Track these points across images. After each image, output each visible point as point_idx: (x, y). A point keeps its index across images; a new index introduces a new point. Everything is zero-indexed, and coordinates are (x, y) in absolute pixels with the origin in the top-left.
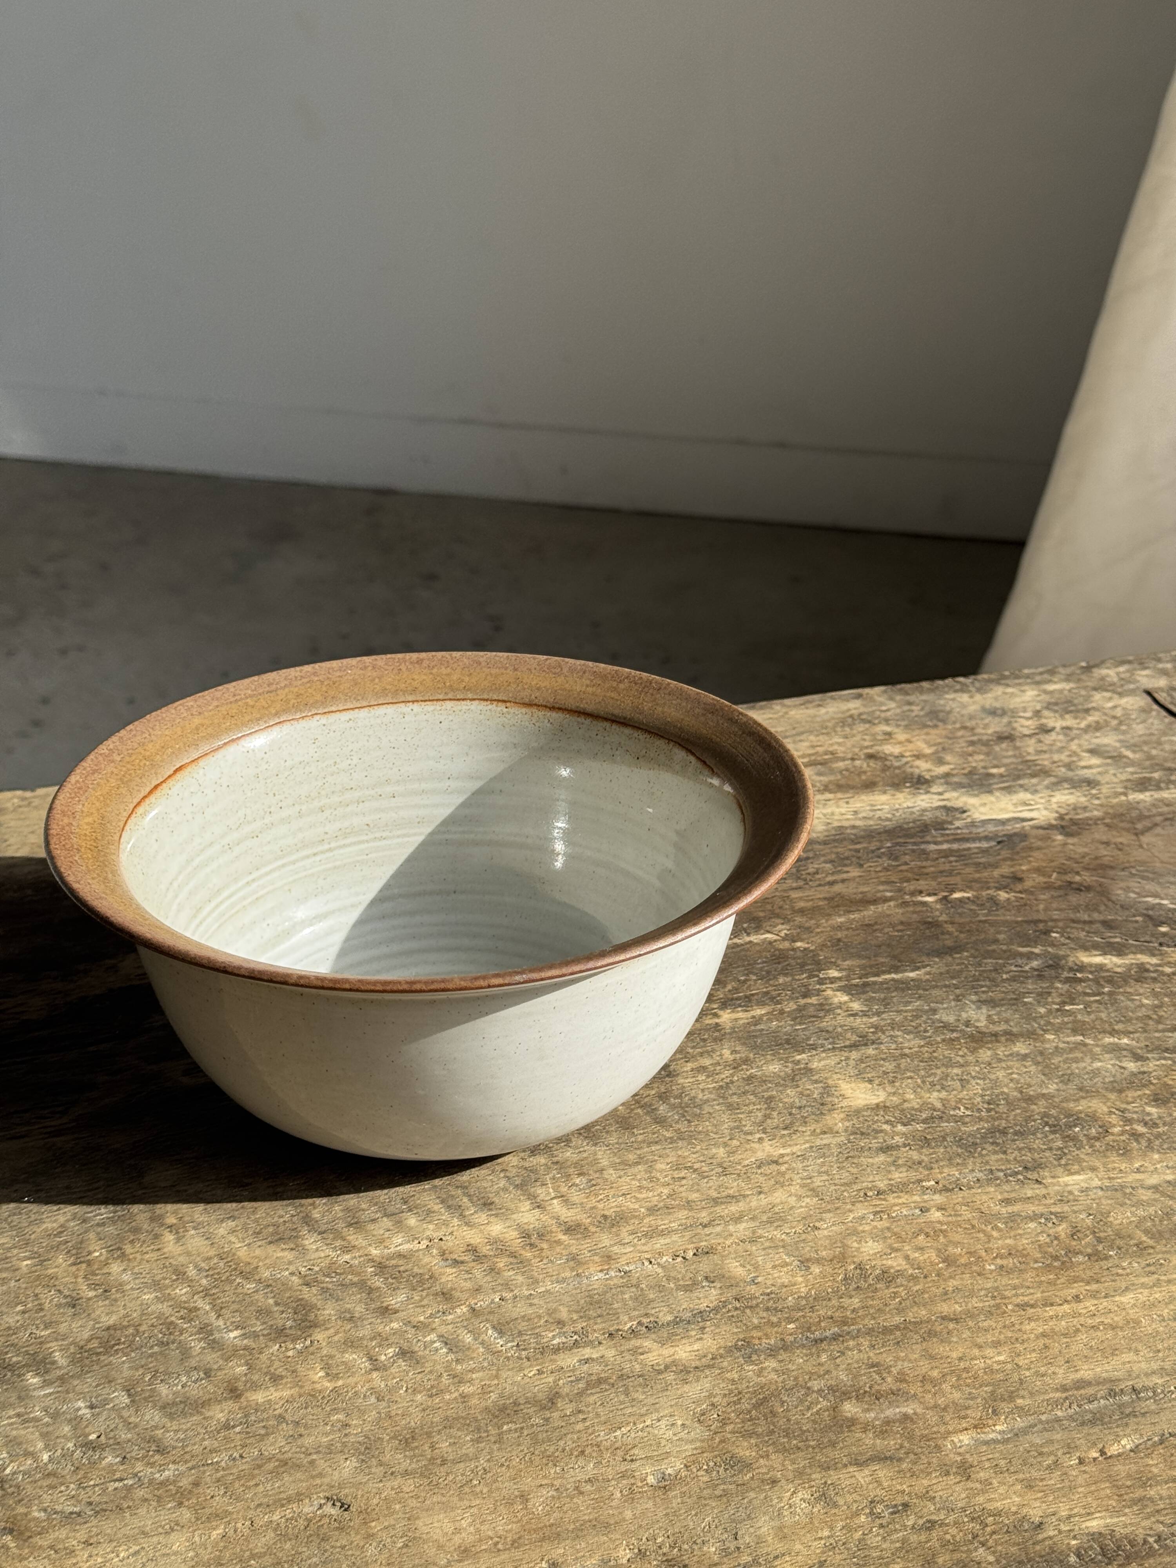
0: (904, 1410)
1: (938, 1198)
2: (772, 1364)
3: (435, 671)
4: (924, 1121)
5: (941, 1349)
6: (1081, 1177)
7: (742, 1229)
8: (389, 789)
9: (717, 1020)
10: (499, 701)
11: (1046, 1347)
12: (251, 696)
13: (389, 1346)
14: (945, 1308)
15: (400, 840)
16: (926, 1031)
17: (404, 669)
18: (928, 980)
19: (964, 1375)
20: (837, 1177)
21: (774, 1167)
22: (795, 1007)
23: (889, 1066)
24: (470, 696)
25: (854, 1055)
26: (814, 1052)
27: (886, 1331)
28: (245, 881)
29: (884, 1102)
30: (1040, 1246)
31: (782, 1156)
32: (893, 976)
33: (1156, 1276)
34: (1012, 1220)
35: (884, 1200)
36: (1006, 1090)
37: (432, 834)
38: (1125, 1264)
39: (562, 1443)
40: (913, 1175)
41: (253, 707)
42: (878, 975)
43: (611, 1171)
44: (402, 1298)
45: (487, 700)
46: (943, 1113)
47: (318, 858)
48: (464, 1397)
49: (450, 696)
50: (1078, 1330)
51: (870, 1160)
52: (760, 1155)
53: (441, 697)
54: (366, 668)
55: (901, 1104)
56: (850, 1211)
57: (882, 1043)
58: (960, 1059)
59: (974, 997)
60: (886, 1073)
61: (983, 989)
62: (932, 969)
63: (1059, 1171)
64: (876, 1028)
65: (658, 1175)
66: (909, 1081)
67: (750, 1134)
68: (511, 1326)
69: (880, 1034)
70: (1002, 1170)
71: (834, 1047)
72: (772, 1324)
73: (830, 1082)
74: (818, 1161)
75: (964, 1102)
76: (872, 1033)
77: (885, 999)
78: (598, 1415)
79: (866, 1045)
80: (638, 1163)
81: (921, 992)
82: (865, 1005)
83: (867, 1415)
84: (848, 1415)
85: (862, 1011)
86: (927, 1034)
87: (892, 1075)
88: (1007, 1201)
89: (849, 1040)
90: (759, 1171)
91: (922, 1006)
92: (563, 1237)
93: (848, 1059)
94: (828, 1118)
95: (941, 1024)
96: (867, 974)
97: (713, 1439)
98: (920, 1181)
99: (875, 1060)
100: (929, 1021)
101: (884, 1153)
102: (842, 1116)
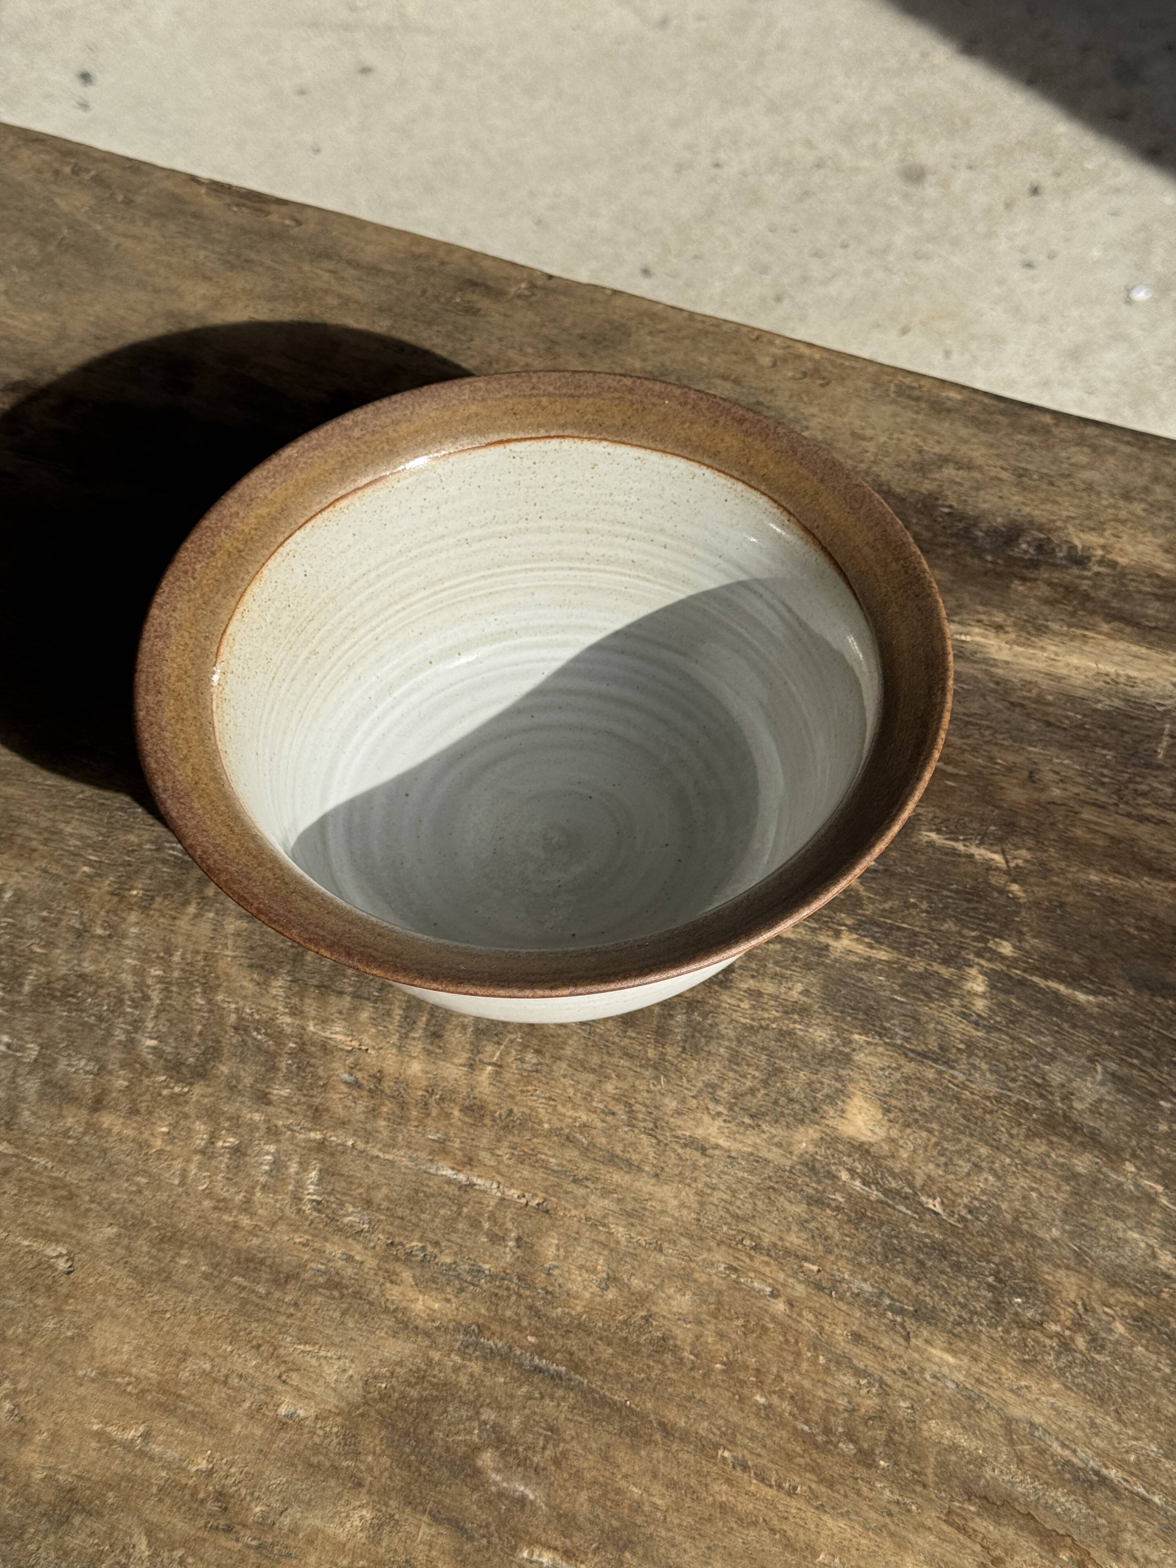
0: (528, 1492)
1: (800, 1290)
2: (476, 1367)
3: (750, 439)
4: (887, 1192)
5: (621, 1455)
6: (951, 1360)
7: (599, 1205)
8: (663, 539)
9: (831, 942)
10: (785, 509)
11: (710, 1519)
12: (550, 395)
13: (235, 1134)
14: (671, 1414)
15: (663, 589)
16: (1014, 1080)
17: (721, 423)
18: (1091, 1016)
19: (611, 1495)
20: (738, 1203)
21: (697, 1155)
22: (922, 970)
23: (926, 1102)
24: (763, 488)
25: (910, 1068)
26: (877, 1039)
27: (603, 1402)
28: (482, 574)
29: (871, 1145)
30: (828, 1409)
31: (717, 1147)
32: (1062, 988)
33: (888, 1520)
34: (842, 1361)
35: (751, 1258)
36: (1004, 1206)
37: (693, 597)
38: (878, 1485)
39: (254, 1325)
40: (808, 1248)
41: (544, 408)
42: (1046, 977)
43: (564, 1065)
44: (285, 1092)
45: (775, 501)
46: (916, 1194)
47: (572, 573)
48: (236, 1226)
49: (745, 478)
50: (755, 1523)
51: (787, 1205)
52: (700, 1132)
53: (736, 474)
54: (685, 403)
55: (885, 1158)
56: (709, 1250)
57: (953, 1068)
58: (1005, 1138)
59: (1113, 1066)
60: (914, 1110)
61: (1135, 1061)
62: (1112, 1003)
63: (941, 1339)
64: (968, 1046)
65: (597, 1095)
66: (924, 1134)
67: (717, 1101)
68: (333, 1179)
69: (964, 1056)
70: (892, 1298)
71: (902, 1046)
72: (518, 1326)
73: (850, 1087)
74: (740, 1174)
75: (949, 1194)
76: (959, 1050)
77: (1020, 1013)
78: (304, 1319)
79: (935, 1061)
80: (593, 1071)
81: (1066, 1026)
82: (990, 1009)
83: (493, 1475)
84: (479, 1463)
85: (979, 1015)
86: (1011, 1085)
87: (916, 1116)
88: (857, 1337)
89: (926, 1044)
90: (680, 1151)
91: (1047, 1044)
92: (456, 1113)
93: (899, 1068)
94: (802, 1129)
95: (1040, 1081)
96: (1038, 969)
97: (358, 1408)
98: (806, 1259)
99: (922, 1087)
100: (1032, 1069)
101: (808, 1204)
102: (816, 1136)
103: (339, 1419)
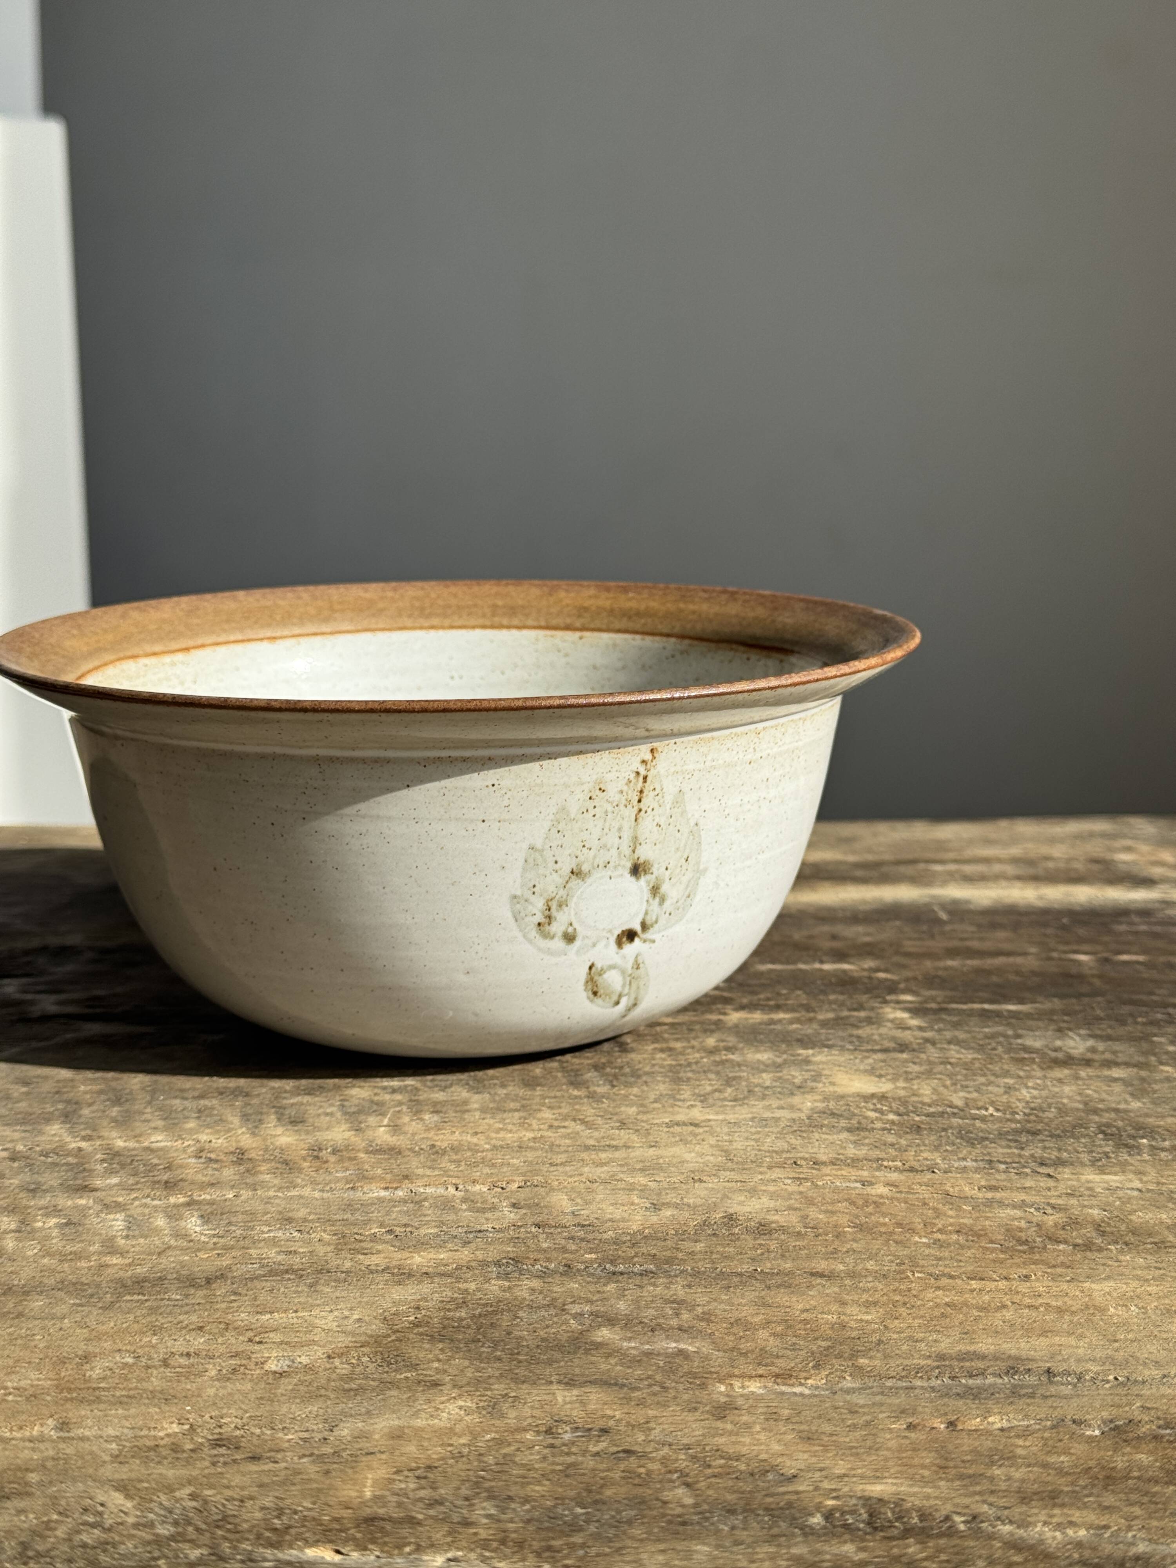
0: (683, 1346)
1: (895, 1177)
2: (532, 1284)
4: (929, 1114)
5: (784, 1299)
6: (1116, 1178)
7: (600, 1171)
11: (943, 1315)
13: (57, 1216)
14: (821, 1266)
16: (993, 1049)
18: (1031, 1014)
19: (799, 1326)
20: (768, 1144)
21: (689, 1128)
22: (833, 1016)
26: (826, 1050)
29: (884, 1093)
30: (1008, 1229)
31: (709, 1121)
35: (819, 1170)
36: (1066, 1101)
38: (1123, 1257)
39: (183, 1317)
40: (875, 1154)
44: (113, 1180)
46: (962, 1111)
48: (103, 1266)
50: (1004, 1306)
51: (827, 1136)
52: (680, 1117)
55: (907, 1097)
56: (761, 1173)
57: (924, 1051)
58: (1021, 1073)
59: (1084, 1031)
60: (908, 1073)
62: (1044, 1006)
63: (1088, 1170)
64: (926, 1041)
65: (534, 1122)
66: (935, 1081)
67: (683, 1101)
68: (224, 1217)
69: (928, 1045)
70: (1005, 1163)
71: (856, 1049)
72: (564, 1250)
73: (826, 1072)
74: (753, 1130)
75: (999, 1105)
76: (918, 1043)
77: (958, 1021)
78: (255, 1299)
79: (900, 1051)
80: (516, 1110)
81: (1012, 1021)
82: (927, 1023)
83: (625, 1344)
84: (599, 1340)
85: (918, 1027)
86: (993, 1052)
87: (914, 1075)
88: (991, 1188)
89: (882, 1045)
90: (667, 1130)
91: (1005, 1030)
92: (362, 1155)
93: (867, 1058)
94: (797, 1098)
95: (1020, 1047)
96: (951, 1002)
97: (389, 1336)
98: (883, 1160)
99: (903, 1062)
101: (850, 1132)
102: (817, 1098)
103: (366, 1350)
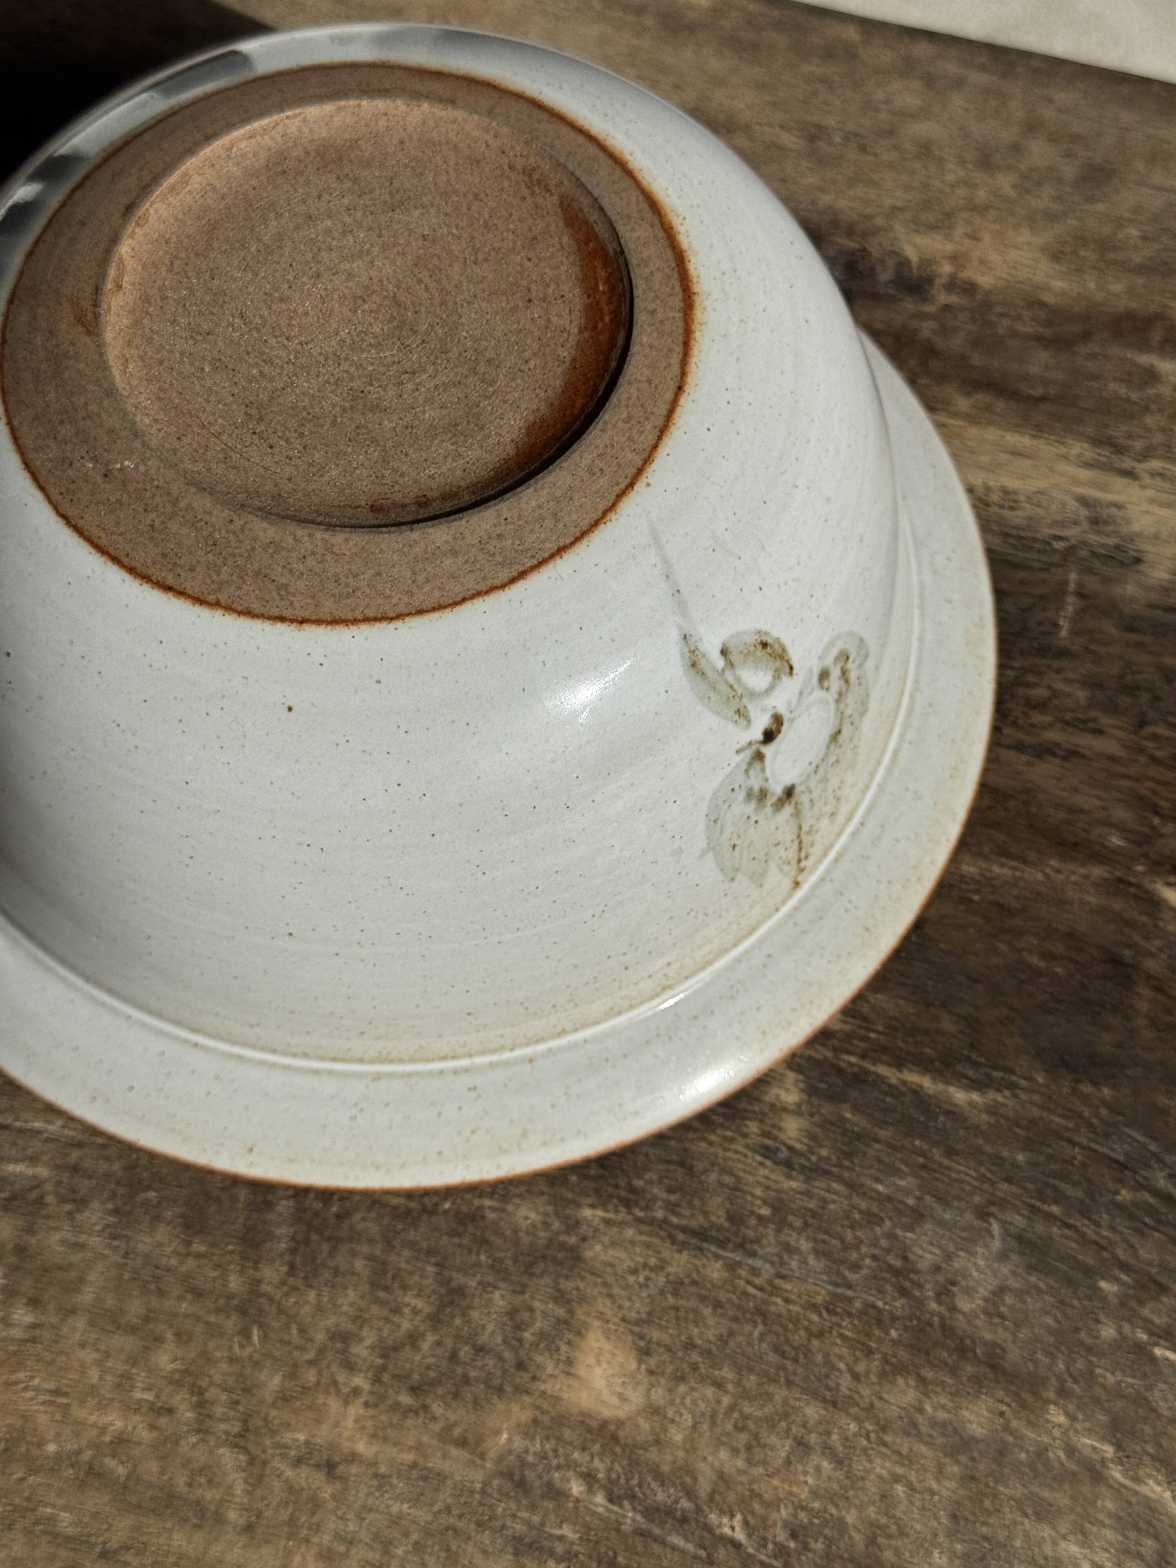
4: (652, 1512)
16: (855, 1267)
18: (976, 1130)
21: (318, 1478)
26: (622, 1214)
29: (620, 1423)
31: (353, 1458)
32: (927, 1083)
36: (851, 1518)
42: (899, 1064)
46: (699, 1510)
52: (322, 1434)
57: (753, 1254)
58: (845, 1382)
59: (1019, 1221)
60: (690, 1345)
61: (1055, 1209)
62: (1011, 1103)
64: (776, 1210)
65: (141, 1377)
66: (710, 1392)
67: (350, 1366)
69: (771, 1230)
71: (665, 1221)
73: (580, 1313)
74: (395, 1509)
75: (756, 1506)
76: (761, 1218)
77: (859, 1137)
79: (722, 1244)
80: (133, 1330)
81: (936, 1154)
82: (812, 1136)
85: (791, 1149)
86: (851, 1276)
87: (695, 1357)
89: (705, 1214)
90: (289, 1473)
91: (908, 1192)
93: (660, 1268)
94: (500, 1406)
95: (898, 1263)
96: (885, 1049)
99: (703, 1299)
100: (884, 1243)
101: (516, 1554)
102: (526, 1416)
